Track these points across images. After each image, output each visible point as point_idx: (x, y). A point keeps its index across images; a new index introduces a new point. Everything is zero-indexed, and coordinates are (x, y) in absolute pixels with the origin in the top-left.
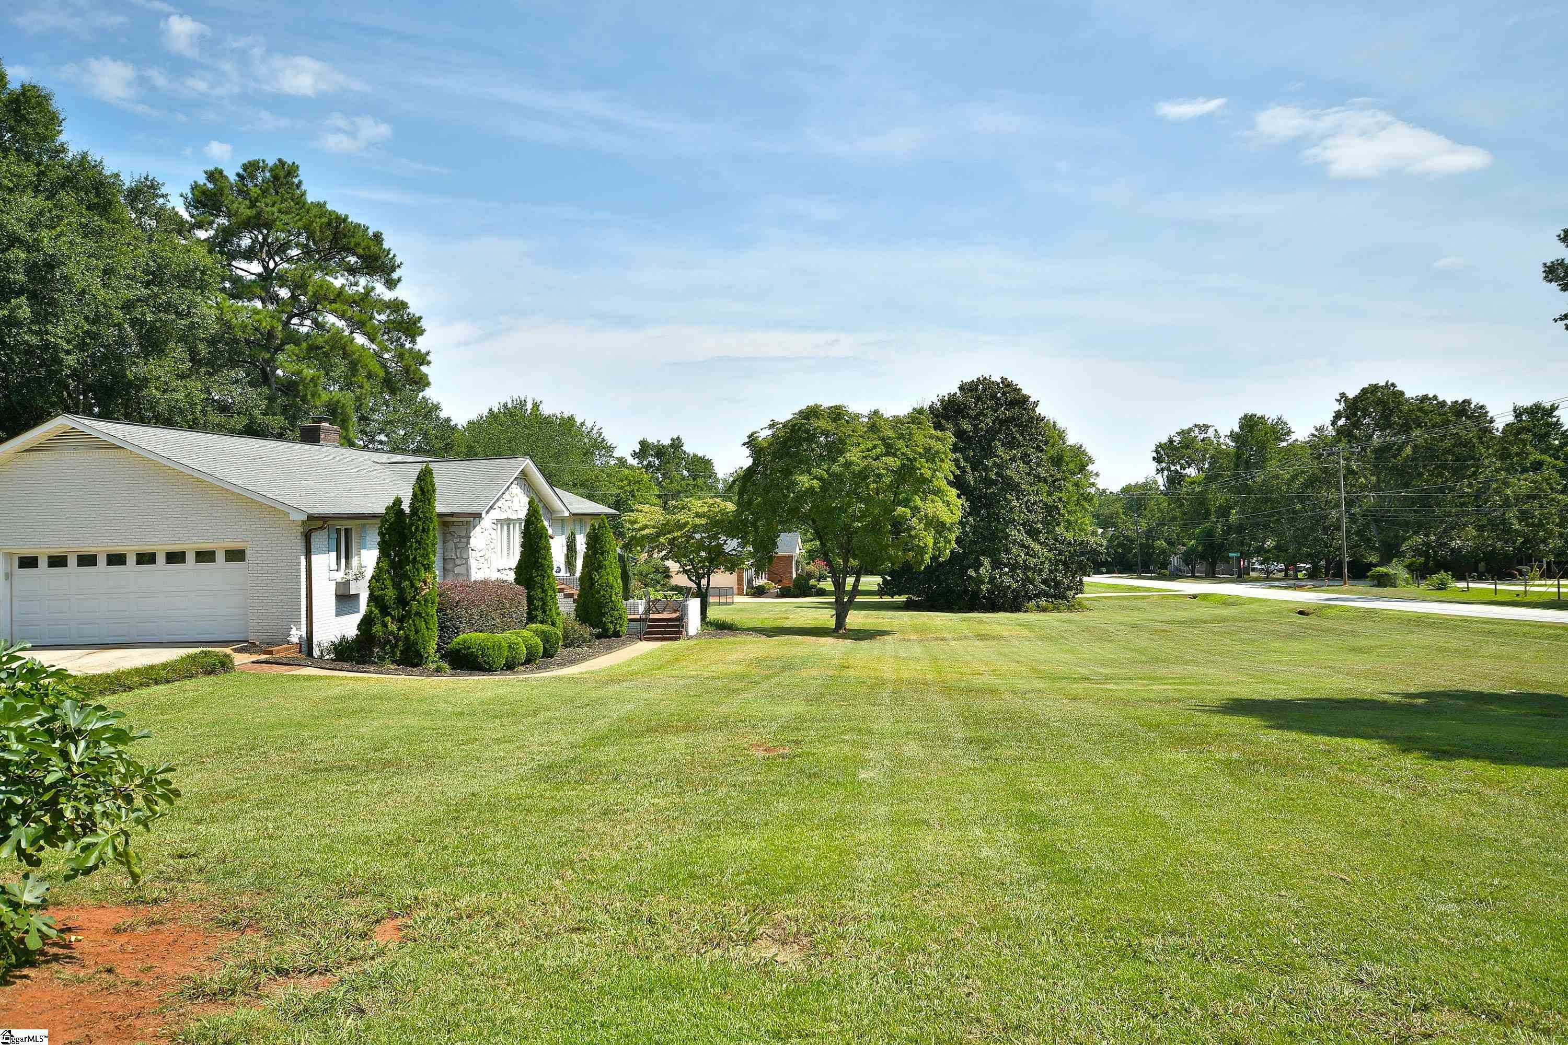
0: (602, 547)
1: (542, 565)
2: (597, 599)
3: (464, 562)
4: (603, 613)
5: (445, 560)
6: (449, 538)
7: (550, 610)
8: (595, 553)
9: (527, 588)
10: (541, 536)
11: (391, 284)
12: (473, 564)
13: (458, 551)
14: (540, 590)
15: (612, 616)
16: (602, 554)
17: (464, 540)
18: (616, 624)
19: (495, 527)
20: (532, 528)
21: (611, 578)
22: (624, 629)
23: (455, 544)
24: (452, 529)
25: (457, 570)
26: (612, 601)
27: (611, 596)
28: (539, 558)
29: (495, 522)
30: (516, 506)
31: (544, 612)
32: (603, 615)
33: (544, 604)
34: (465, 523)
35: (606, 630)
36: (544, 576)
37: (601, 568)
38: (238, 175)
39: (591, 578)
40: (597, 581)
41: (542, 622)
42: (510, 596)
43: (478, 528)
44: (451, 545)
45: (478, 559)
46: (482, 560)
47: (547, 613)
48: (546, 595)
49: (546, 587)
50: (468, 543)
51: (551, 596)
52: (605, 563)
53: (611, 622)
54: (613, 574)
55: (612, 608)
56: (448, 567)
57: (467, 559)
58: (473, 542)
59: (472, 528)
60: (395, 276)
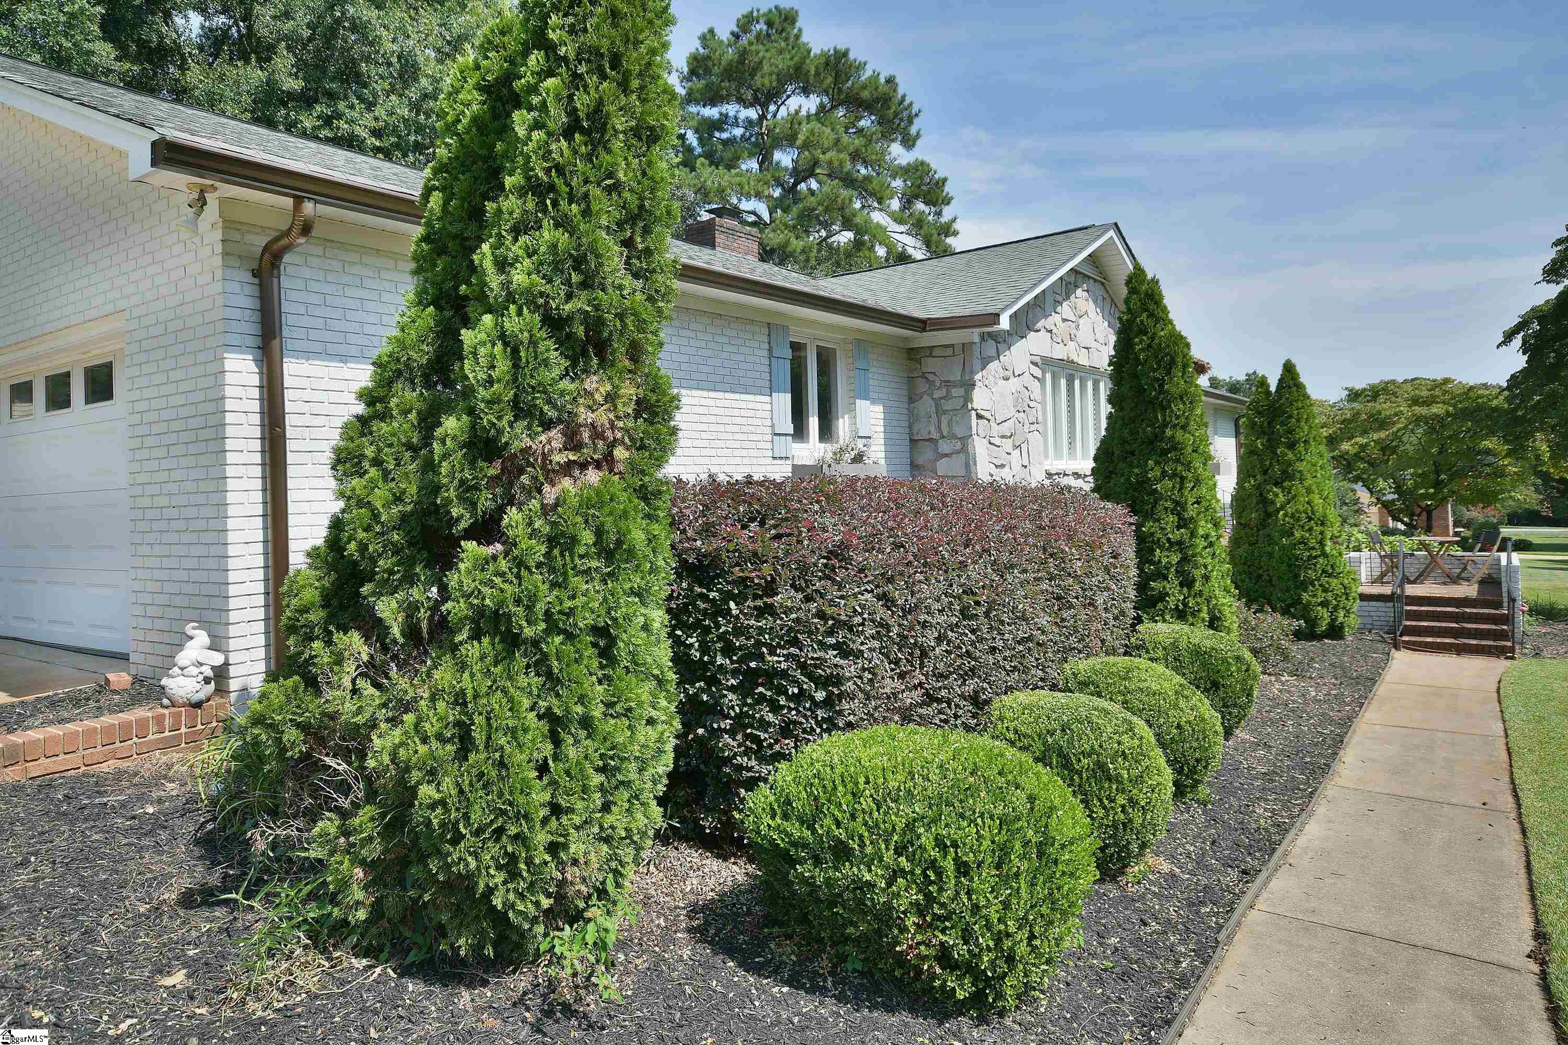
0: (1290, 431)
1: (1175, 446)
2: (1283, 548)
3: (959, 446)
4: (1303, 583)
5: (913, 442)
6: (922, 386)
7: (1206, 578)
8: (1272, 446)
9: (1134, 511)
10: (1173, 362)
11: (909, 142)
12: (980, 448)
13: (944, 420)
14: (1172, 518)
15: (1325, 590)
16: (1292, 446)
17: (957, 392)
18: (1336, 608)
19: (1038, 372)
20: (1139, 344)
21: (1317, 501)
22: (1353, 621)
23: (937, 402)
24: (930, 365)
25: (943, 467)
26: (1324, 555)
27: (1321, 543)
28: (1165, 425)
29: (1038, 359)
30: (1085, 335)
31: (1187, 583)
32: (1304, 586)
33: (1185, 559)
34: (958, 350)
35: (1312, 623)
36: (1183, 479)
37: (1291, 478)
38: (733, 33)
39: (1264, 501)
40: (1282, 508)
41: (1181, 614)
42: (1085, 532)
43: (994, 366)
44: (926, 405)
45: (997, 441)
46: (1008, 444)
47: (1198, 586)
48: (1193, 535)
49: (1192, 511)
50: (968, 398)
51: (1206, 537)
52: (1301, 466)
53: (1324, 604)
54: (1321, 492)
55: (1324, 571)
56: (920, 461)
57: (966, 439)
58: (980, 399)
59: (977, 363)
60: (913, 130)
